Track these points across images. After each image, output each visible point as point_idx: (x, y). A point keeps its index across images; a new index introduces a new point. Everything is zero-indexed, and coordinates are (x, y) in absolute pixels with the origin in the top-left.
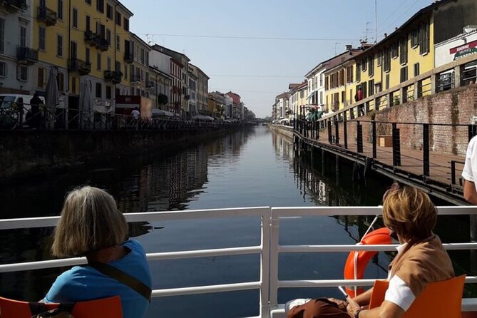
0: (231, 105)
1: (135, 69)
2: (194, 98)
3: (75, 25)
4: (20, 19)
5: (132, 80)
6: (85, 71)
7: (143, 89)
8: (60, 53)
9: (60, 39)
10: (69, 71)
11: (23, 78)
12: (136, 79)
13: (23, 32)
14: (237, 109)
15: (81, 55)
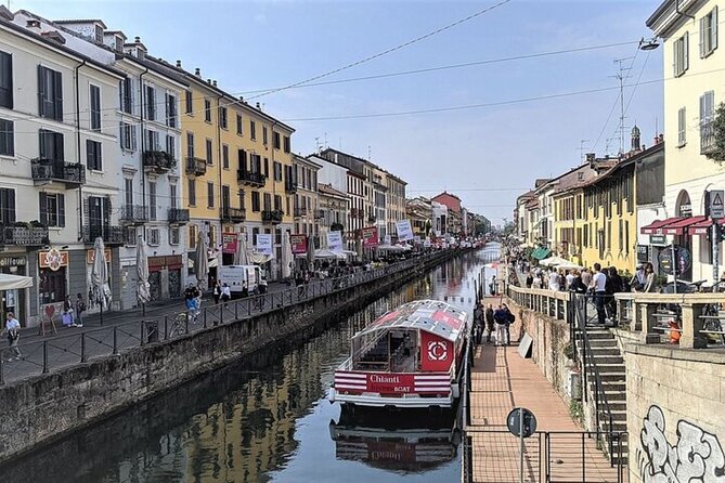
0: (443, 217)
1: (300, 198)
2: (383, 218)
3: (226, 166)
4: (169, 177)
5: (296, 215)
6: (239, 220)
7: (310, 221)
8: (211, 204)
9: (210, 186)
10: (222, 222)
11: (174, 242)
12: (300, 212)
13: (173, 189)
14: (455, 220)
15: (234, 202)
